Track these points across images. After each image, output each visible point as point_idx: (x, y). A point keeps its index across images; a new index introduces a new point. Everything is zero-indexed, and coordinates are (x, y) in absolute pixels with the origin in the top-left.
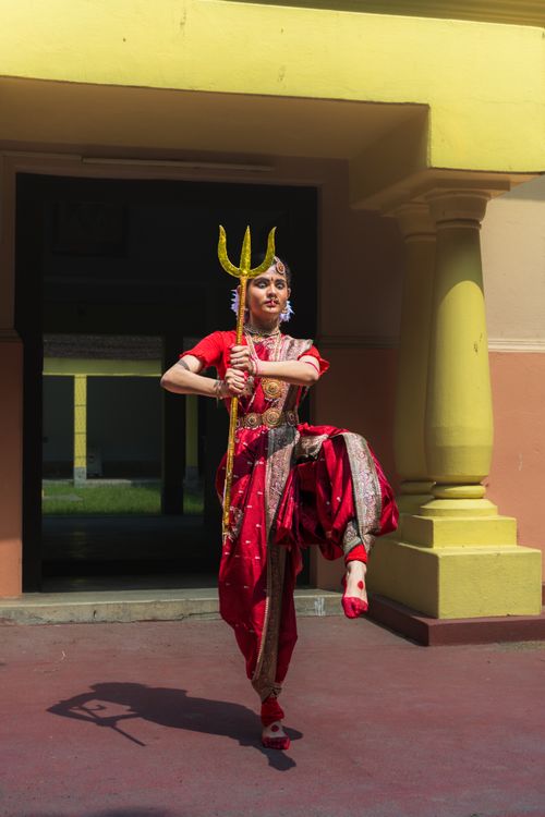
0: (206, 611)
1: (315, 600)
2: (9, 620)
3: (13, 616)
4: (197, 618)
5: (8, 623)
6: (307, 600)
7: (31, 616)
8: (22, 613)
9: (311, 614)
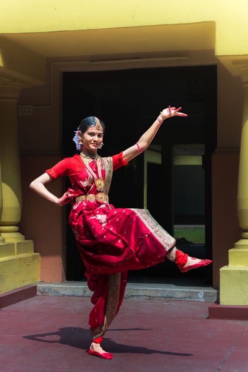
0: (140, 294)
1: (199, 292)
2: (45, 293)
3: (47, 291)
4: (135, 298)
5: (44, 294)
6: (194, 292)
7: (55, 291)
8: (51, 290)
9: (197, 300)
